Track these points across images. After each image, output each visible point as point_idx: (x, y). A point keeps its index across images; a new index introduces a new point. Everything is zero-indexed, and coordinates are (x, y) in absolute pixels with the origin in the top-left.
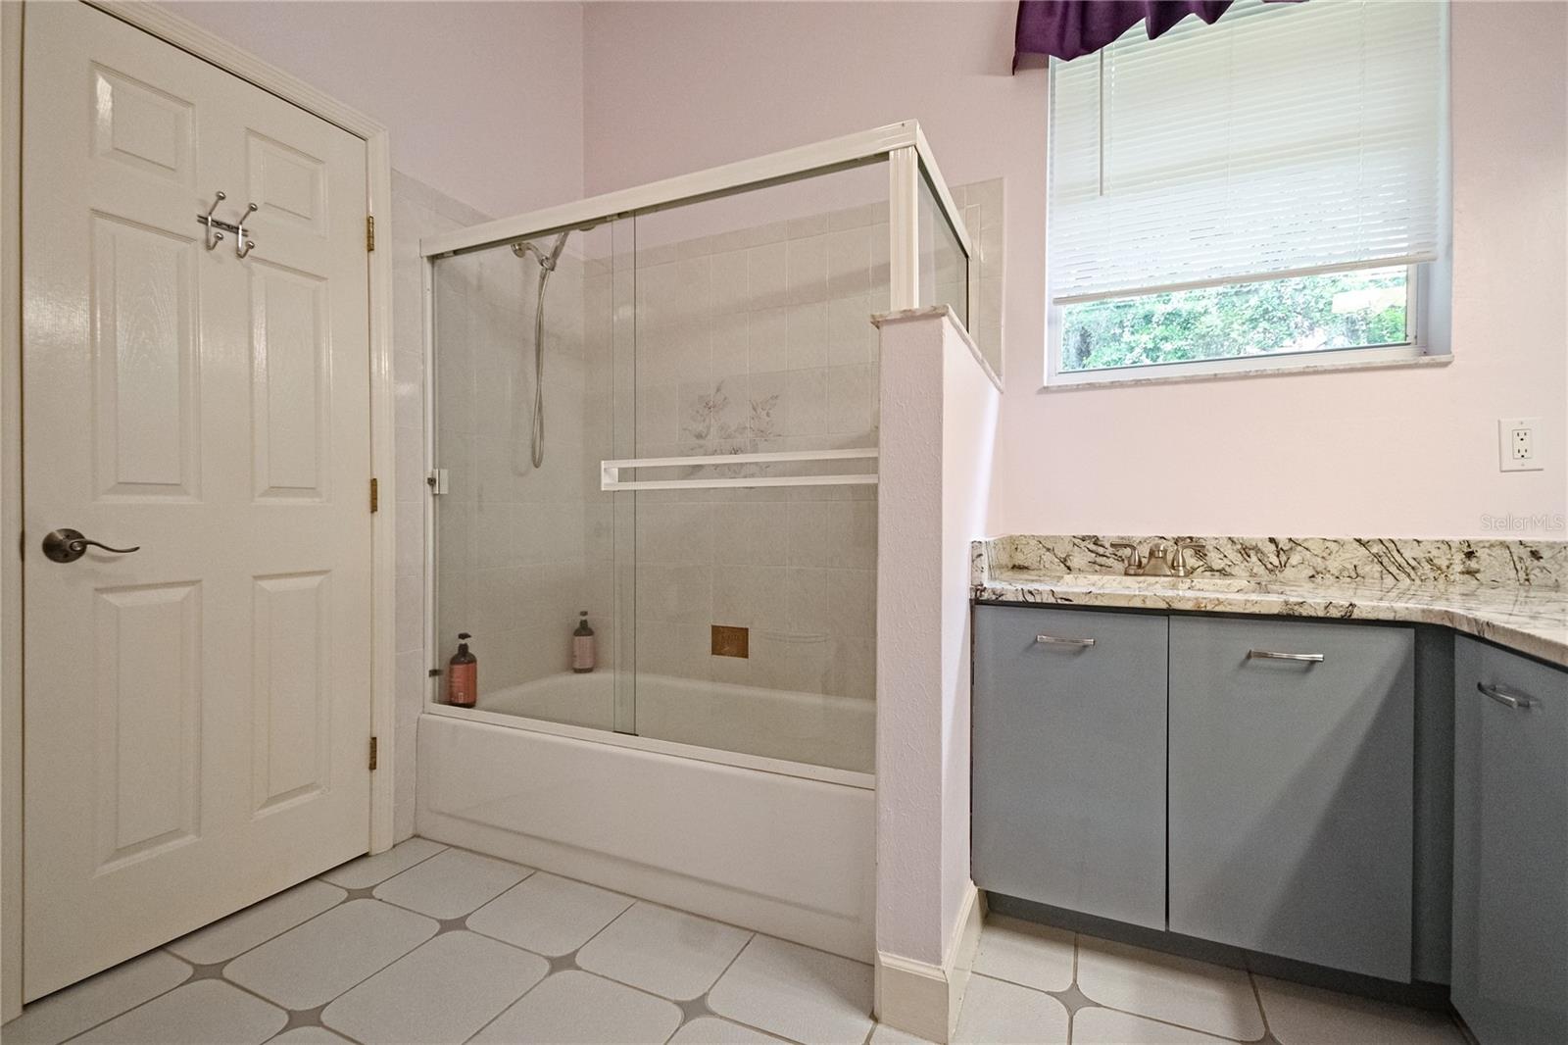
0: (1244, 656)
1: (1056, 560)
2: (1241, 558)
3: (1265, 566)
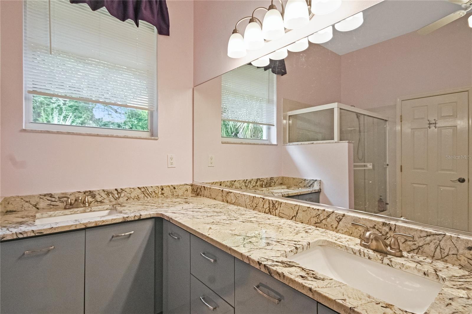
0: (111, 237)
1: (31, 206)
2: (107, 197)
3: (114, 198)
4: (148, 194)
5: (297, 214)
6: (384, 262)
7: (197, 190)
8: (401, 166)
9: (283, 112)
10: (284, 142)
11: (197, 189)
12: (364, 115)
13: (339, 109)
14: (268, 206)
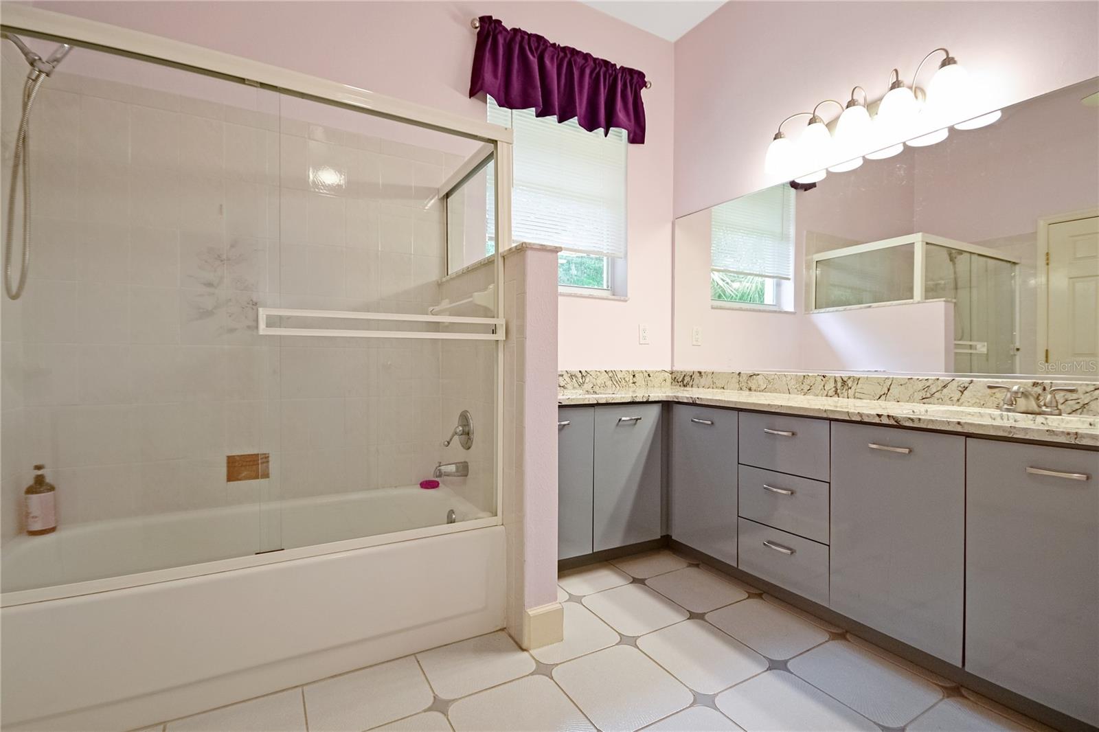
2: (570, 380)
3: (578, 383)
4: (617, 382)
5: (889, 390)
6: (1036, 422)
7: (683, 379)
8: (1047, 351)
9: (806, 255)
10: (807, 309)
11: (684, 376)
12: (971, 253)
13: (925, 243)
14: (833, 385)
